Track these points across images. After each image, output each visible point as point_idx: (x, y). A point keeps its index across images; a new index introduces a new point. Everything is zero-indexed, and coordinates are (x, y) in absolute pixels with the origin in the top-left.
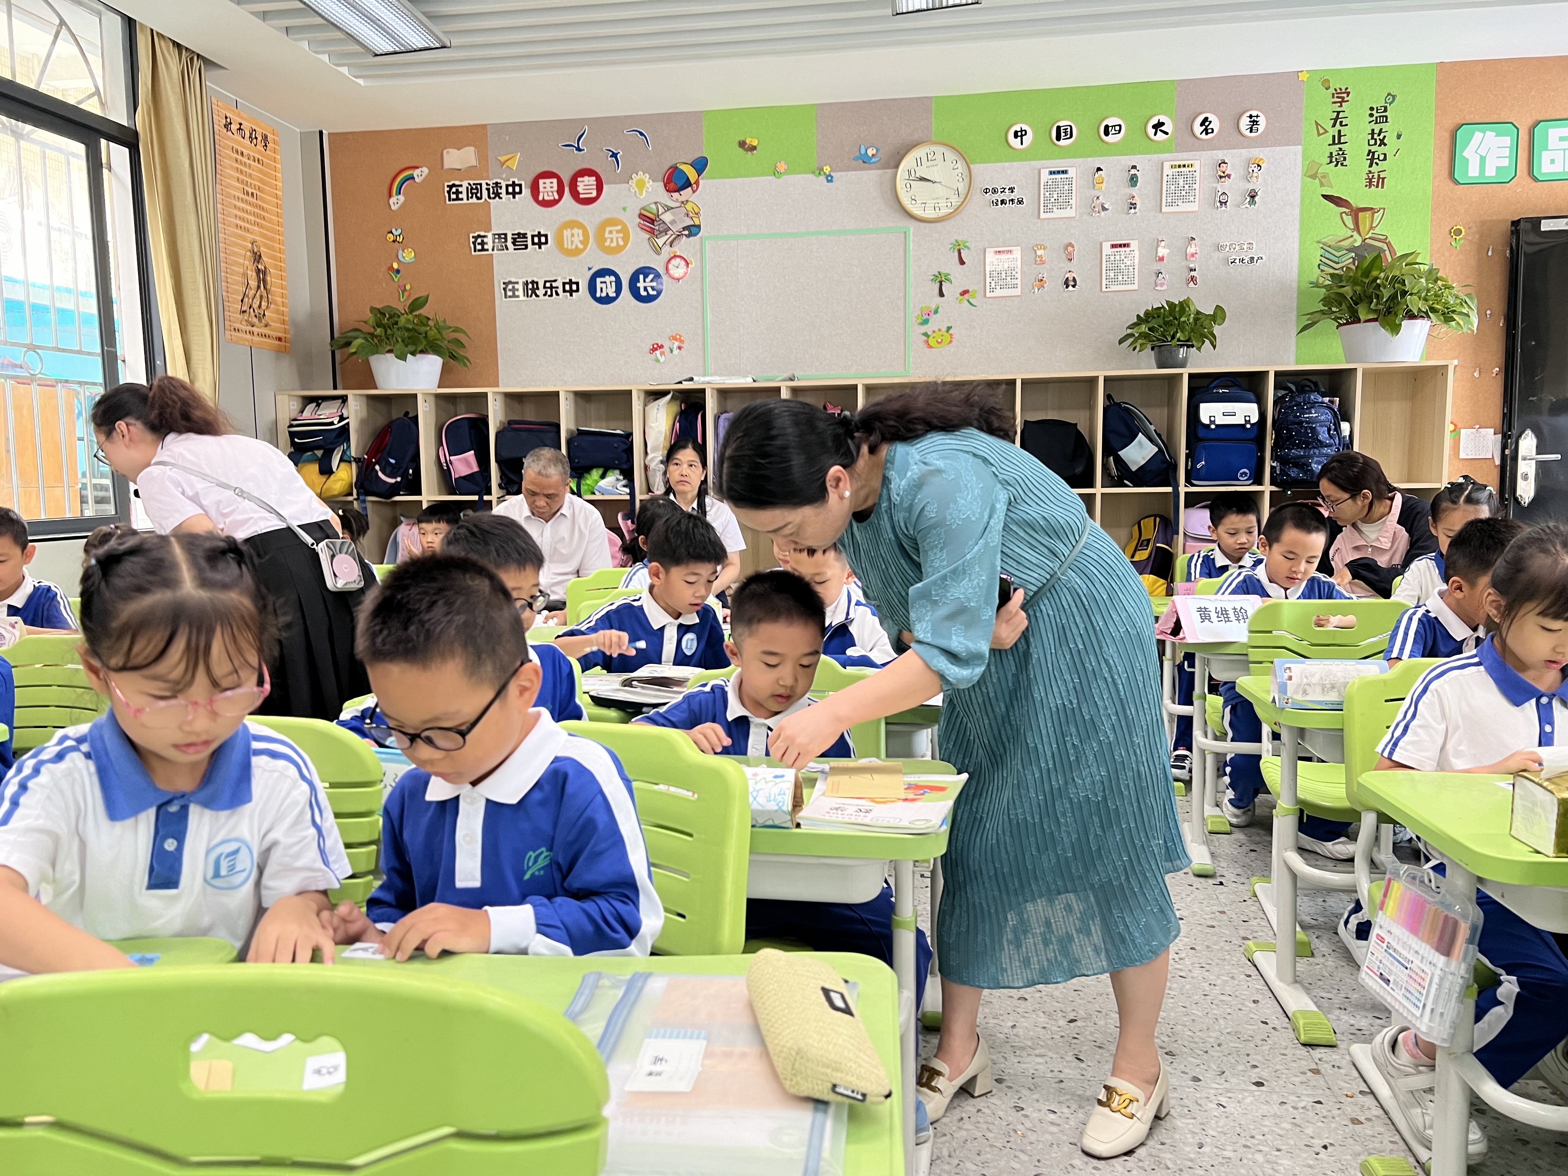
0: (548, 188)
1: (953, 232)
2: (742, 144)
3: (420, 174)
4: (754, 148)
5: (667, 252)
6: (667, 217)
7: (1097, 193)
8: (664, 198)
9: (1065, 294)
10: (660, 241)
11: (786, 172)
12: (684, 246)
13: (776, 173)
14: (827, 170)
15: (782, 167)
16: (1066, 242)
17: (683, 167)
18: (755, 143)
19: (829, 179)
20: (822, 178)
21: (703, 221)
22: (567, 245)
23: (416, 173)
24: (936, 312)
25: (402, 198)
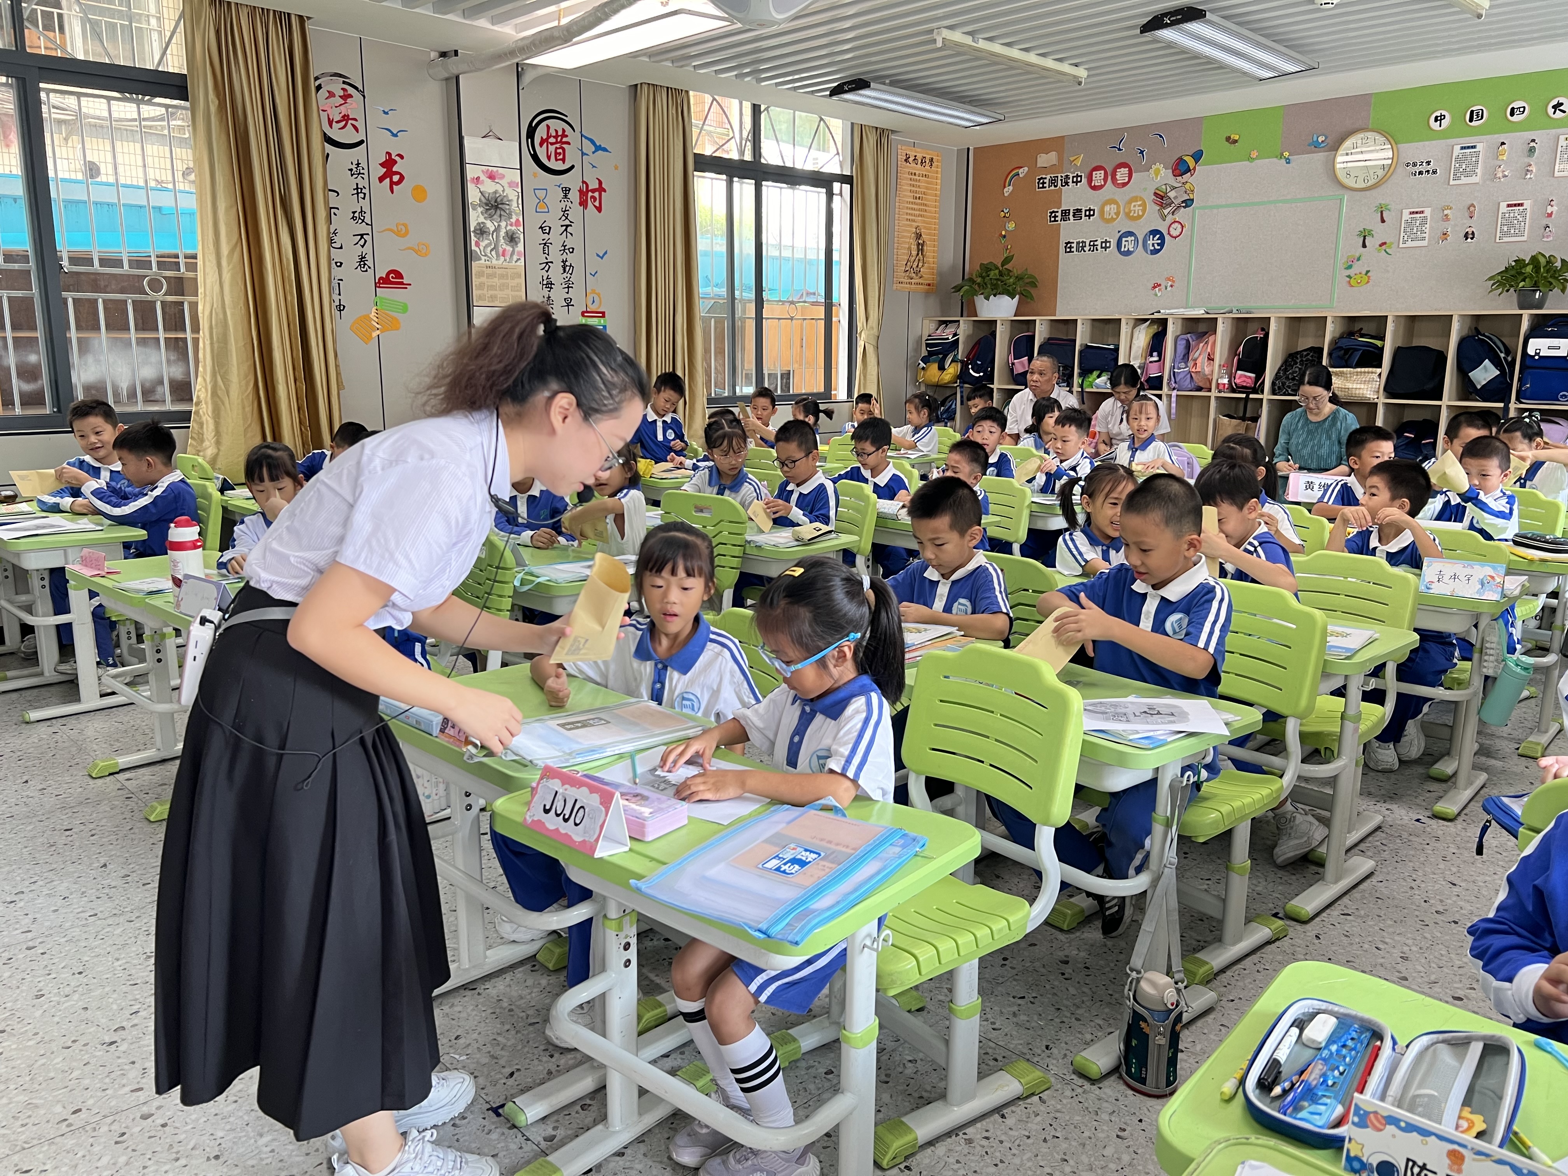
0: (1098, 177)
1: (1378, 197)
2: (1228, 139)
3: (1023, 172)
4: (1235, 141)
5: (1170, 218)
6: (1172, 194)
7: (1499, 163)
8: (1172, 181)
9: (1465, 245)
10: (1166, 212)
11: (1257, 158)
12: (1183, 214)
13: (1250, 159)
14: (1286, 154)
15: (1254, 154)
16: (1470, 203)
17: (1186, 158)
18: (1237, 137)
19: (1288, 161)
20: (1283, 161)
21: (1195, 196)
22: (1106, 216)
23: (1021, 170)
24: (1358, 259)
25: (1011, 188)
